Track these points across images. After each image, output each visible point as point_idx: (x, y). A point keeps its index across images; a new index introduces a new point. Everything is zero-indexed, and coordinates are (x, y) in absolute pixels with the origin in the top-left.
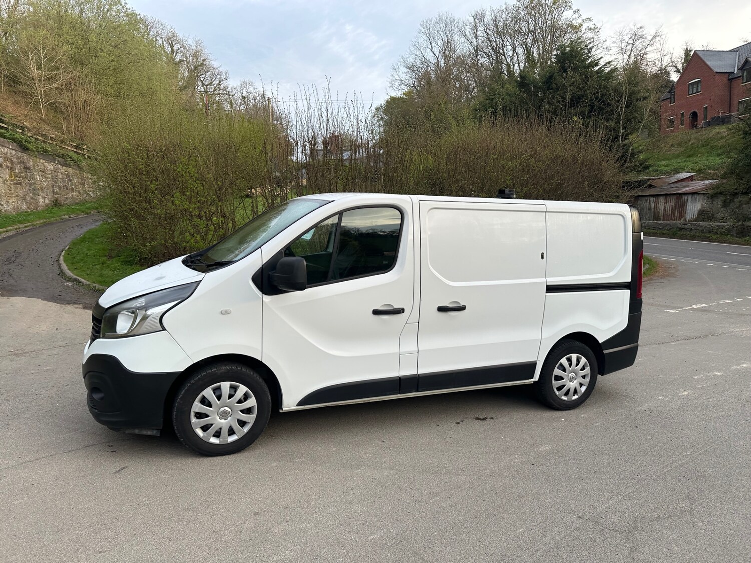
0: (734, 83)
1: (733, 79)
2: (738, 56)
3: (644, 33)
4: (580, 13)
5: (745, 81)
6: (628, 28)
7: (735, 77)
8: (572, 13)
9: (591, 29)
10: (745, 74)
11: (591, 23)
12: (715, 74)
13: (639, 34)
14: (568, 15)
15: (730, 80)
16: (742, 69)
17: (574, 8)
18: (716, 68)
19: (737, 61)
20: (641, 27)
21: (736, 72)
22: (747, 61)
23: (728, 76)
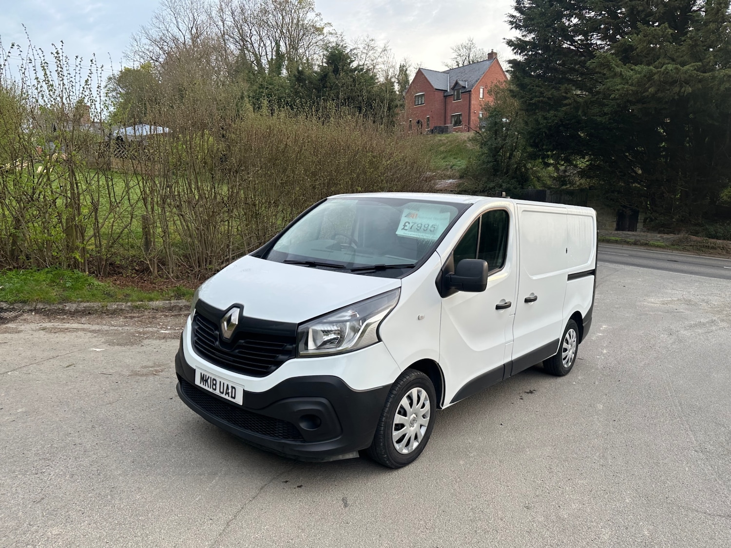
0: (448, 100)
1: (447, 96)
2: (449, 78)
3: (375, 46)
4: (322, 17)
5: (455, 99)
6: (362, 38)
7: (448, 95)
8: (315, 16)
9: (331, 34)
10: (456, 94)
11: (332, 28)
12: (435, 90)
13: (372, 46)
14: (311, 16)
15: (445, 97)
16: (453, 89)
17: (317, 11)
18: (436, 86)
19: (449, 82)
20: (372, 40)
21: (449, 91)
22: (457, 83)
23: (444, 93)
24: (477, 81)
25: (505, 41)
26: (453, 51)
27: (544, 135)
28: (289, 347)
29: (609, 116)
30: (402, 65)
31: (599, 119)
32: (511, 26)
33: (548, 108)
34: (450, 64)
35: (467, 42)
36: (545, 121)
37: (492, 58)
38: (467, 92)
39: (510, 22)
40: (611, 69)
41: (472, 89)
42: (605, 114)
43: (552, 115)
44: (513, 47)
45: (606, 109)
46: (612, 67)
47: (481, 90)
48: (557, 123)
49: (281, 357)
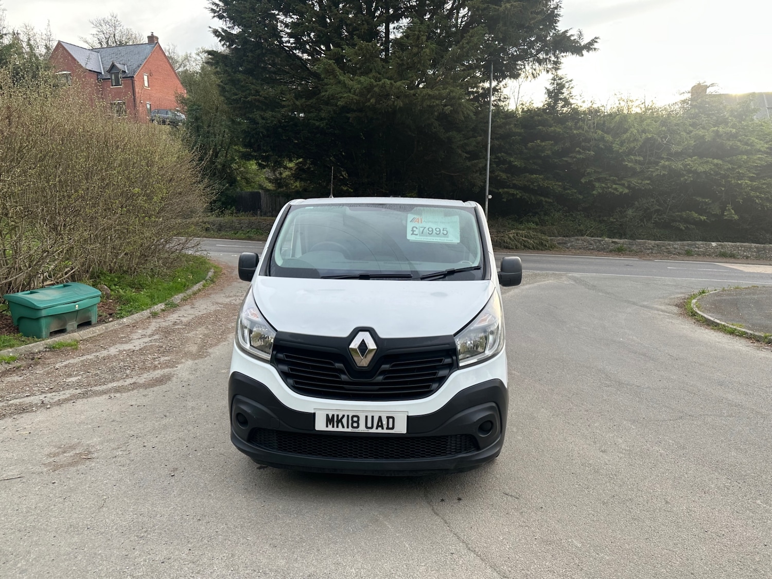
0: (105, 84)
2: (100, 57)
5: (114, 84)
7: (103, 78)
10: (113, 78)
12: (84, 70)
15: (100, 80)
16: (109, 71)
18: (86, 65)
19: (101, 63)
21: (103, 73)
22: (113, 66)
23: (97, 75)
24: (139, 67)
25: (211, 29)
26: (93, 26)
27: (261, 135)
28: (448, 361)
29: (327, 121)
30: (16, 32)
31: (317, 124)
32: (212, 15)
33: (264, 107)
34: (90, 41)
35: (110, 17)
36: (264, 121)
37: (154, 42)
38: (129, 77)
39: (212, 10)
40: (336, 77)
41: (134, 74)
42: (322, 119)
43: (270, 116)
44: (220, 38)
45: (323, 115)
46: (337, 75)
47: (146, 78)
48: (275, 124)
49: (441, 373)
